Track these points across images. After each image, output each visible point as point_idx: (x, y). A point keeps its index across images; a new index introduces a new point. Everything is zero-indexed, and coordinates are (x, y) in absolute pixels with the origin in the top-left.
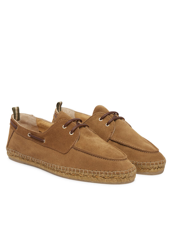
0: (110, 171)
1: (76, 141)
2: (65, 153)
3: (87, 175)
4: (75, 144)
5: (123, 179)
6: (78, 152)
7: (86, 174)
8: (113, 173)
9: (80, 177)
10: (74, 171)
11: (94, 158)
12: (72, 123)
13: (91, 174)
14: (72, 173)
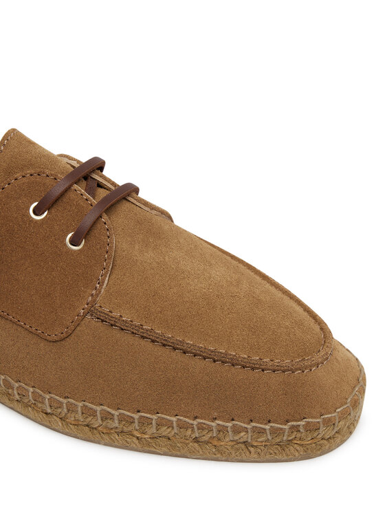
0: (275, 422)
1: (101, 284)
2: (56, 338)
3: (170, 435)
4: (97, 295)
5: (328, 439)
6: (115, 332)
7: (164, 431)
8: (293, 427)
9: (135, 440)
10: (107, 417)
11: (198, 364)
12: (71, 195)
13: (189, 432)
14: (97, 422)
